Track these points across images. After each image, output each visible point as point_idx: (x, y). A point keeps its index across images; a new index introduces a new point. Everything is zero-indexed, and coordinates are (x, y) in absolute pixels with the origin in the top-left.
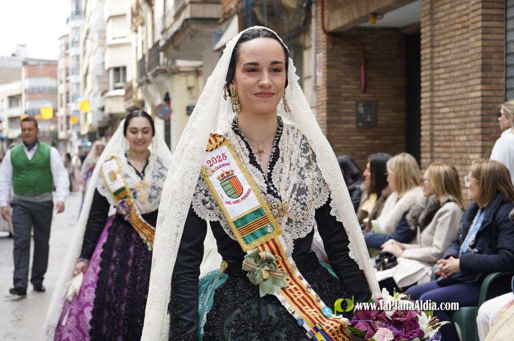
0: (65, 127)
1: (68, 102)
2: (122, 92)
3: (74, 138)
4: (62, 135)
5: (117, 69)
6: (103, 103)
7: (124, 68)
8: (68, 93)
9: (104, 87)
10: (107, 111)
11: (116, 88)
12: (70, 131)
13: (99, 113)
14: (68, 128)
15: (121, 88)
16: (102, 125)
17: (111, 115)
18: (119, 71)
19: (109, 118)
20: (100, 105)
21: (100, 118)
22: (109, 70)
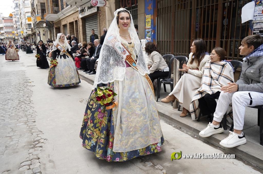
0: (17, 36)
1: (17, 30)
2: (30, 29)
3: (20, 39)
4: (16, 38)
5: (29, 24)
6: (27, 31)
7: (31, 24)
8: (17, 27)
9: (27, 28)
10: (28, 33)
11: (29, 28)
12: (19, 37)
13: (26, 33)
14: (18, 36)
15: (30, 28)
16: (27, 36)
17: (29, 34)
18: (30, 25)
19: (28, 35)
20: (26, 32)
21: (26, 35)
22: (27, 24)
